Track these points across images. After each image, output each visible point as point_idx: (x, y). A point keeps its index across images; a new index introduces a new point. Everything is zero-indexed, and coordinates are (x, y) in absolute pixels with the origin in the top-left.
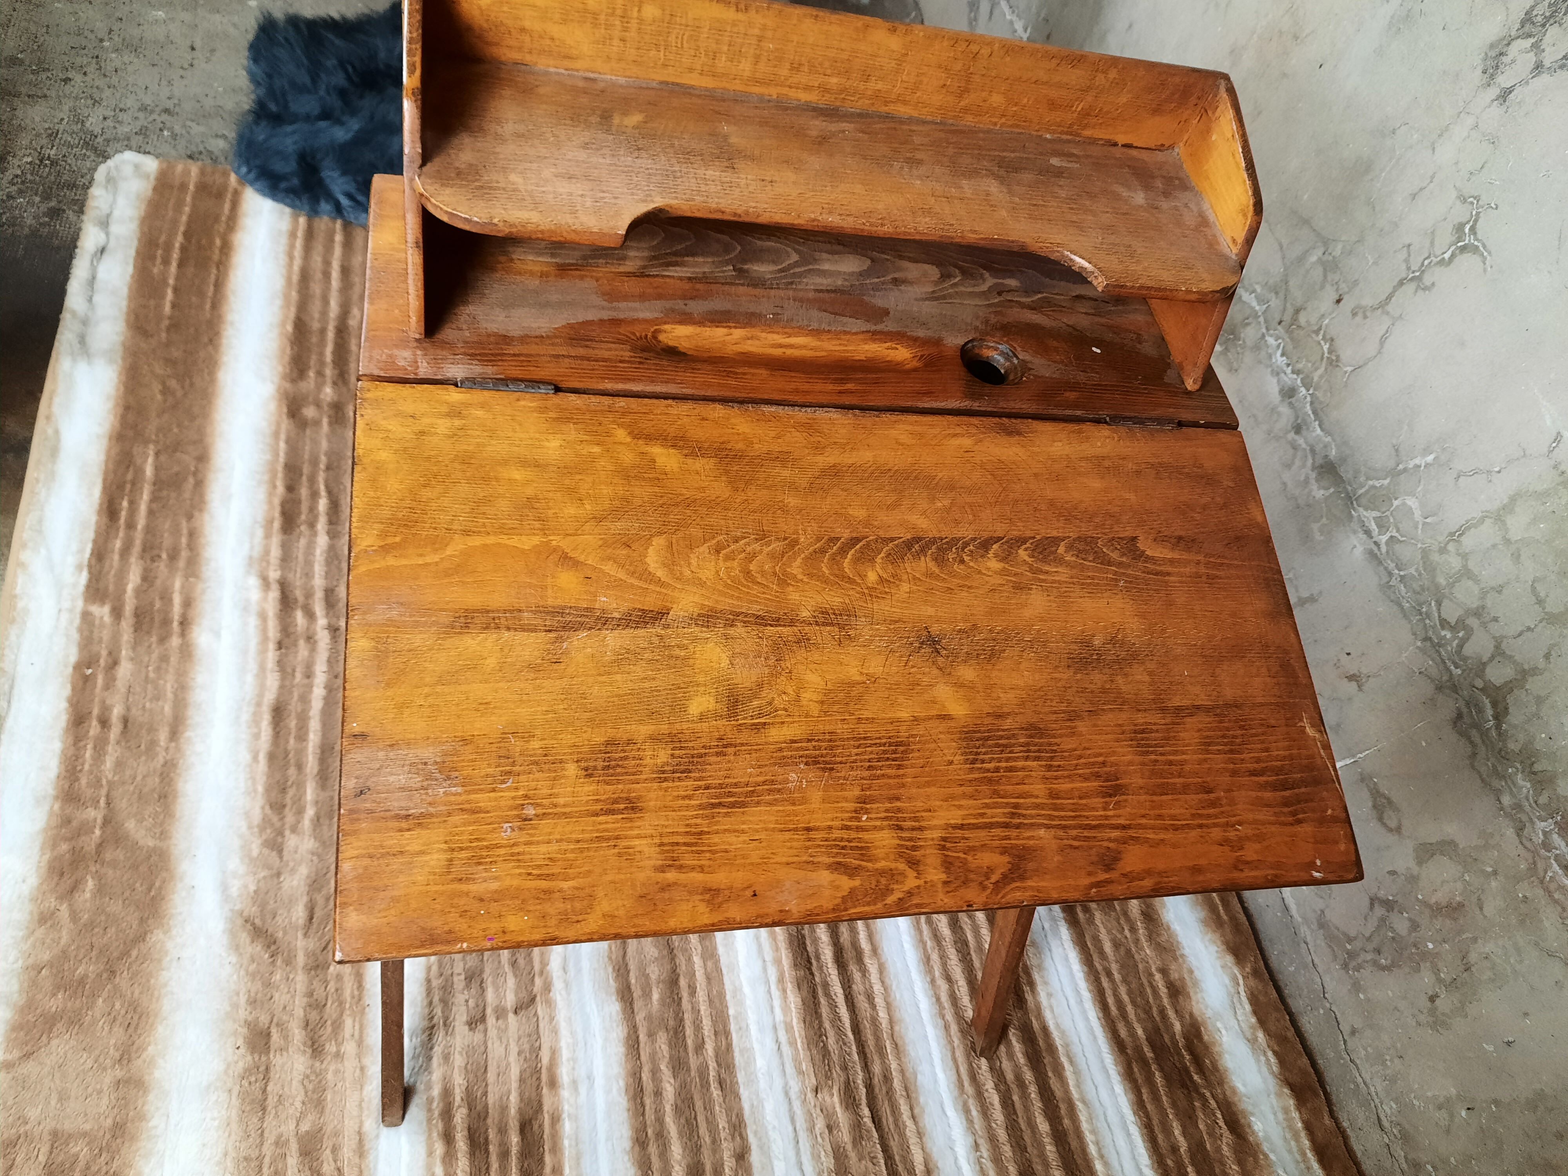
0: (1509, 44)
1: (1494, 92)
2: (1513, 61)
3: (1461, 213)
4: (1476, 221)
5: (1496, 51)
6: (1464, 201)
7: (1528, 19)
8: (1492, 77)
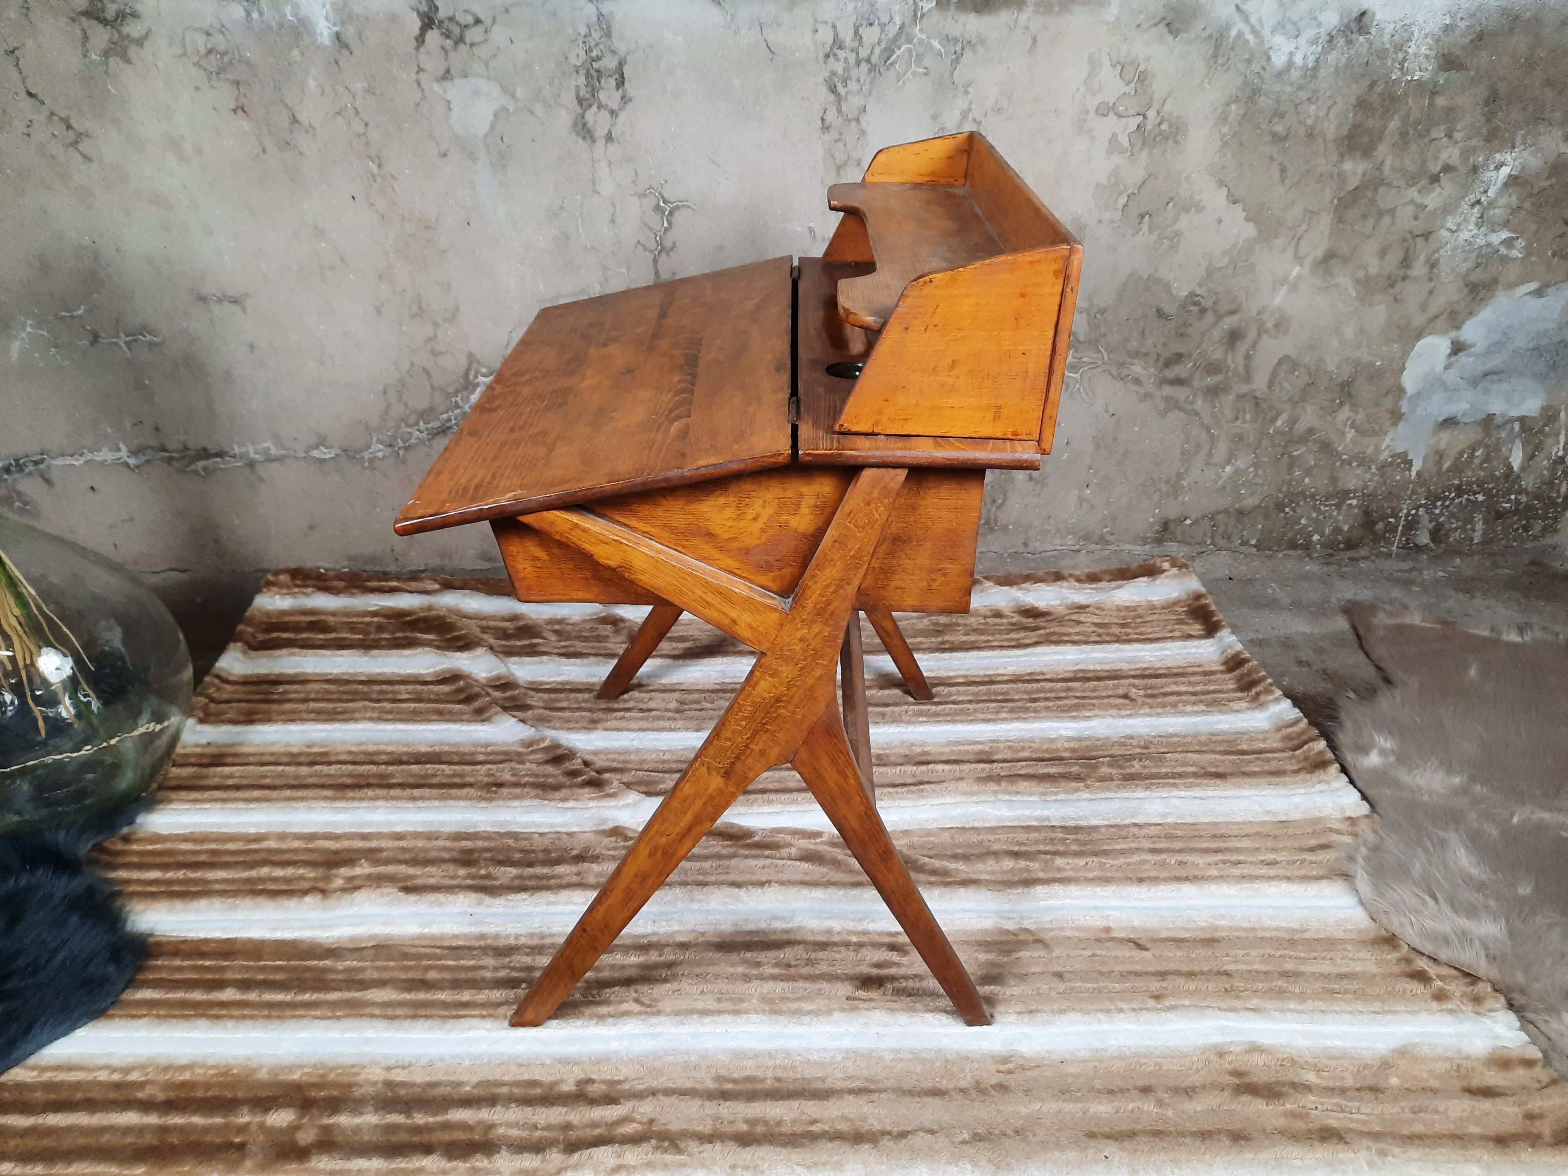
0: (583, 117)
1: (600, 143)
2: (596, 122)
3: (649, 203)
4: (662, 197)
5: (580, 126)
6: (645, 195)
7: (580, 101)
8: (592, 137)
